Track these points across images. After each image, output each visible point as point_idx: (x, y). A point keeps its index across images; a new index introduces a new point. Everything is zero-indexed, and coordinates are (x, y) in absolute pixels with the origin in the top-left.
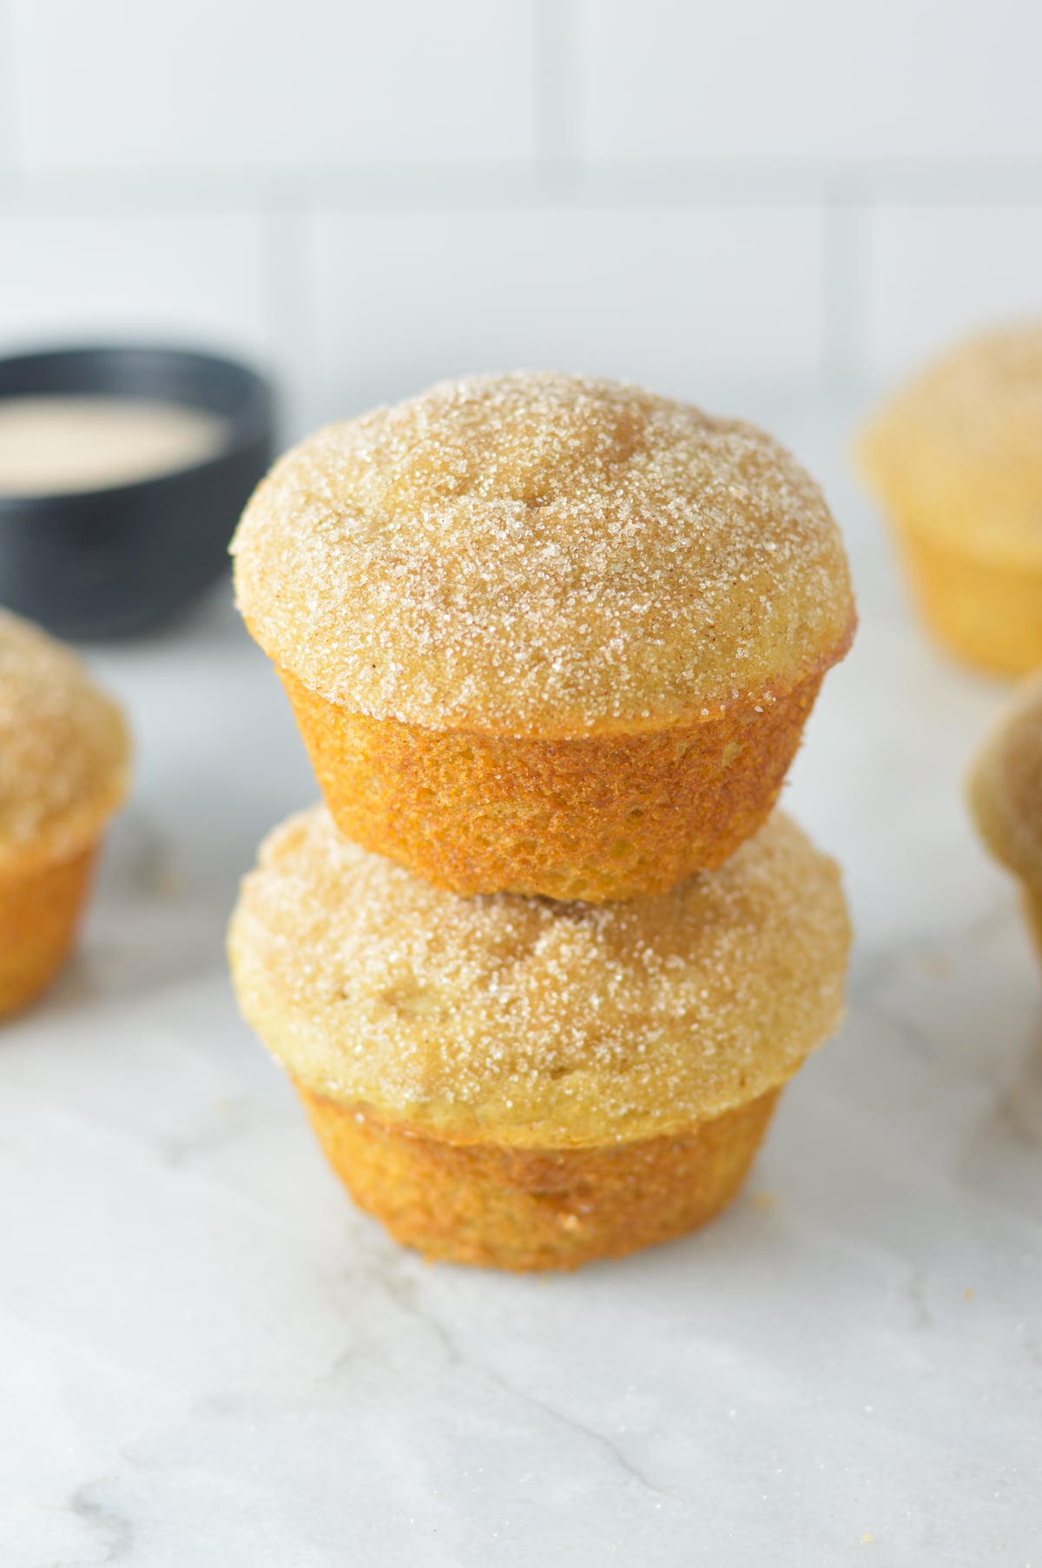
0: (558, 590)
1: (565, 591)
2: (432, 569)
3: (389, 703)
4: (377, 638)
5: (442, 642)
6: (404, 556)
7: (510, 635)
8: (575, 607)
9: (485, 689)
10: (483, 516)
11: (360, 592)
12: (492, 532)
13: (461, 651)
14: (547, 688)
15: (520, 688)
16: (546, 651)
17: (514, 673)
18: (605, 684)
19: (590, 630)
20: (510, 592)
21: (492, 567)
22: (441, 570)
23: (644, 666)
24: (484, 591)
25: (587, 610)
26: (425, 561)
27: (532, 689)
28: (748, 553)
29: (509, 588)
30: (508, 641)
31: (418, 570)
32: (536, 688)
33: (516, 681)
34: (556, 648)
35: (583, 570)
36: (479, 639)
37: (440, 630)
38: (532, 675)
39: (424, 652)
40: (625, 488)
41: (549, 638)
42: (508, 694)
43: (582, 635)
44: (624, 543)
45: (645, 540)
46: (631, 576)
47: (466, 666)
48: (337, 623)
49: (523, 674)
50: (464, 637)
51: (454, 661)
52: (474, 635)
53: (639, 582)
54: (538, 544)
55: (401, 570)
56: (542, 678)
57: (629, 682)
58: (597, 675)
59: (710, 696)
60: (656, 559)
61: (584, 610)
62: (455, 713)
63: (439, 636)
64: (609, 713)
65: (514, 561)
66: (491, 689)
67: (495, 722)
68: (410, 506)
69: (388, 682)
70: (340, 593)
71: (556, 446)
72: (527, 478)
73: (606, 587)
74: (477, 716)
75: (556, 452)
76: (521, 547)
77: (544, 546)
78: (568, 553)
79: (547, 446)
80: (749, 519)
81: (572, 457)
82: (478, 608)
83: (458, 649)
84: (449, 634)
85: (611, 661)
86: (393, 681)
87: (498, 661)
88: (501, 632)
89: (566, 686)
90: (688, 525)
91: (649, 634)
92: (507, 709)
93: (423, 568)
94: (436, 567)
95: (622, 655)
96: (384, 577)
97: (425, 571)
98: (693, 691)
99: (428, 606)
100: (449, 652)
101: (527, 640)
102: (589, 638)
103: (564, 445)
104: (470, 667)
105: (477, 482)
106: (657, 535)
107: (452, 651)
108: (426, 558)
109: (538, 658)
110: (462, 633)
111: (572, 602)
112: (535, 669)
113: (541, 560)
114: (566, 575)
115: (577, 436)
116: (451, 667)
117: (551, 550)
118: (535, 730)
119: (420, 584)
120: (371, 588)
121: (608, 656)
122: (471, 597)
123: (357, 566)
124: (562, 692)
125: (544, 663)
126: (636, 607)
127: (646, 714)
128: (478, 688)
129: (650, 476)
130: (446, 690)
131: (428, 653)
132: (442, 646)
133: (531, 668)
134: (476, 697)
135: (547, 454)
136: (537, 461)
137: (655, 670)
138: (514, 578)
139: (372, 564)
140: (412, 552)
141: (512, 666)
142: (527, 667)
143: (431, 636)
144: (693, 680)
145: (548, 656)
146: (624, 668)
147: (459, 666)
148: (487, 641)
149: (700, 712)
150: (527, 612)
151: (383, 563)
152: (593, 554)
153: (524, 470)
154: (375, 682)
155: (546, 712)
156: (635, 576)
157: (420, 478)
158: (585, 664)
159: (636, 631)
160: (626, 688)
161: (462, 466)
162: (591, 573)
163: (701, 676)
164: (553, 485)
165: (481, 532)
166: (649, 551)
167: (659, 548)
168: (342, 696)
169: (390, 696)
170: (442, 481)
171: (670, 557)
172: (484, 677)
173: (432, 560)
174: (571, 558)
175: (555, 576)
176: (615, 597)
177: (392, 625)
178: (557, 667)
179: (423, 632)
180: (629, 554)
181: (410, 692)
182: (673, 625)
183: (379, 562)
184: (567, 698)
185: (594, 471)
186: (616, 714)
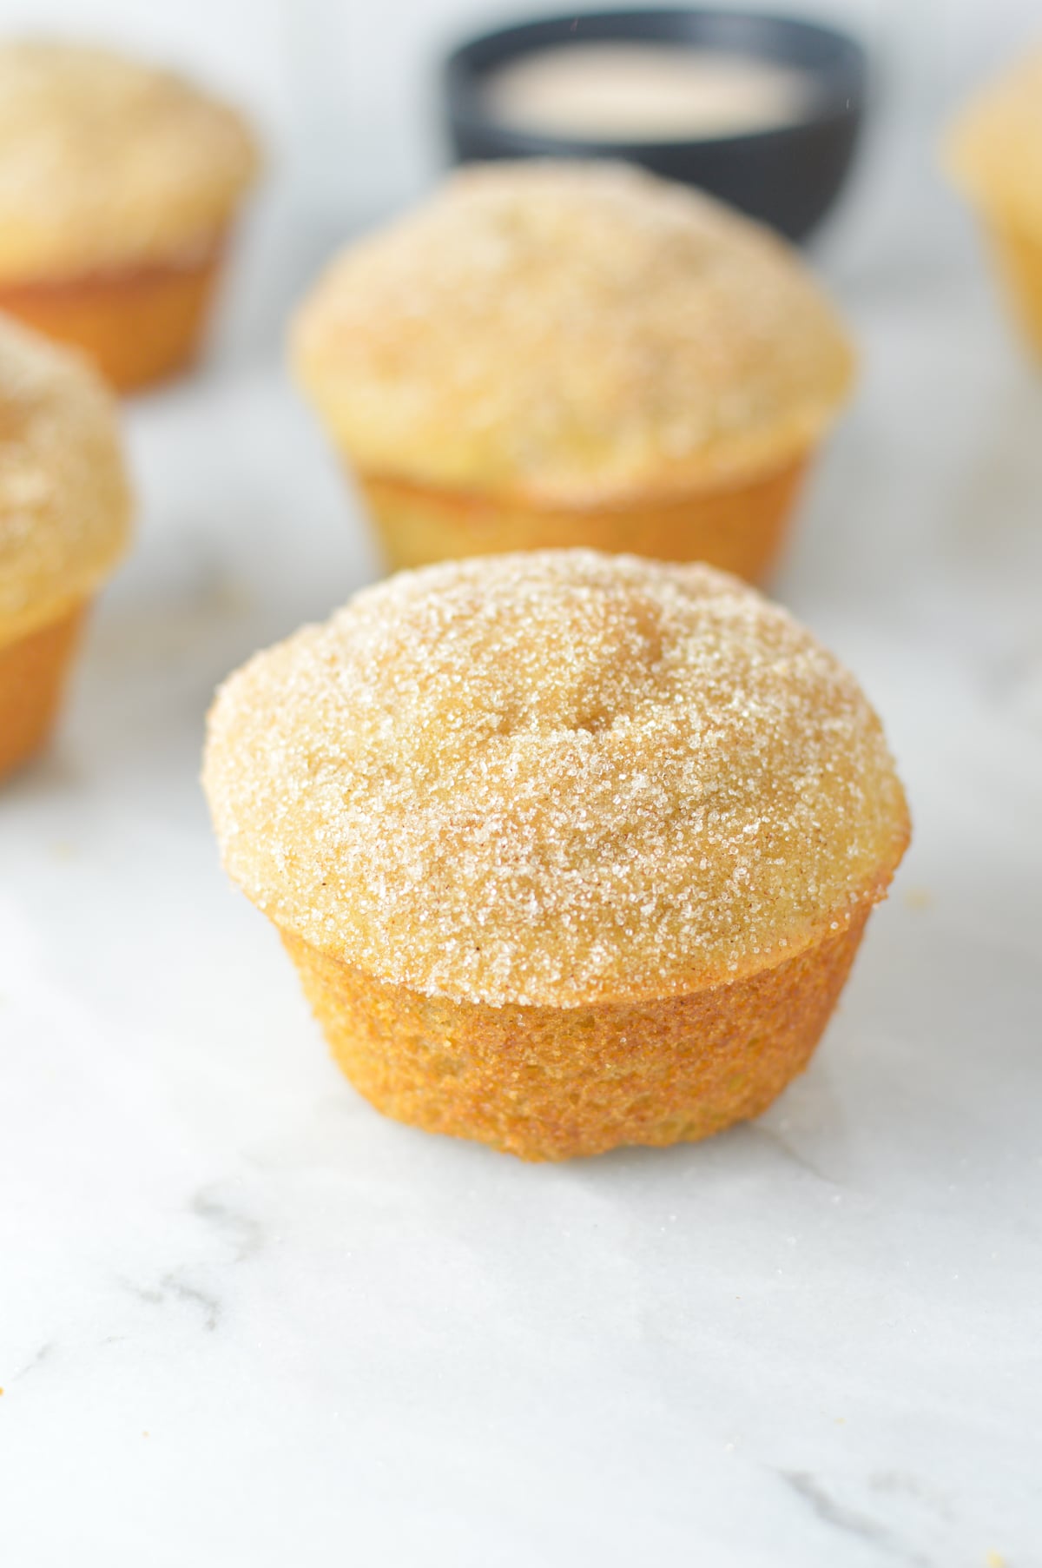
0: (661, 825)
1: (668, 826)
2: (516, 827)
3: (507, 987)
4: (474, 917)
5: (555, 910)
6: (476, 817)
7: (628, 888)
8: (685, 841)
9: (616, 954)
10: (552, 756)
11: (437, 867)
12: (570, 773)
13: (579, 916)
14: (683, 939)
15: (654, 944)
16: (671, 897)
17: (642, 928)
18: (738, 920)
19: (710, 865)
20: (612, 838)
21: (584, 814)
22: (527, 827)
23: (771, 892)
24: (583, 842)
25: (699, 843)
26: (505, 819)
27: (667, 943)
28: (818, 737)
29: (609, 834)
30: (628, 894)
31: (501, 831)
32: (671, 941)
33: (647, 937)
34: (681, 892)
35: (678, 796)
36: (596, 898)
37: (548, 896)
38: (663, 929)
39: (535, 924)
40: (679, 691)
41: (670, 883)
42: (643, 953)
43: (703, 872)
44: (709, 756)
45: (727, 748)
46: (727, 793)
47: (588, 930)
48: (418, 906)
49: (654, 928)
50: (577, 898)
51: (573, 928)
52: (589, 896)
53: (736, 797)
54: (623, 777)
55: (480, 836)
56: (674, 930)
57: (760, 913)
58: (728, 912)
59: (835, 906)
60: (743, 768)
61: (696, 843)
62: (590, 987)
63: (549, 903)
64: (749, 952)
65: (604, 800)
66: (623, 952)
67: (635, 987)
68: (455, 756)
69: (502, 965)
70: (417, 872)
71: (592, 657)
72: (575, 700)
73: (707, 813)
74: (615, 984)
75: (595, 665)
76: (608, 785)
77: (630, 778)
78: (659, 781)
79: (582, 659)
80: (803, 696)
81: (612, 667)
82: (581, 862)
83: (575, 913)
84: (560, 900)
85: (738, 894)
86: (508, 962)
87: (622, 918)
88: (618, 886)
89: (700, 932)
90: (760, 721)
91: (766, 855)
92: (645, 971)
93: (504, 829)
94: (520, 824)
95: (749, 885)
96: (464, 846)
97: (509, 831)
98: (818, 905)
99: (525, 870)
100: (566, 920)
101: (648, 888)
102: (712, 873)
103: (600, 655)
104: (592, 931)
105: (521, 715)
106: (737, 742)
107: (569, 918)
108: (505, 816)
109: (664, 907)
110: (574, 896)
111: (680, 836)
112: (665, 920)
113: (633, 793)
114: (664, 808)
115: (606, 640)
116: (572, 936)
117: (640, 781)
118: (679, 987)
119: (510, 847)
120: (451, 861)
121: (735, 888)
122: (572, 851)
123: (426, 838)
124: (699, 939)
125: (671, 910)
126: (747, 829)
127: (784, 943)
128: (610, 954)
129: (698, 671)
130: (573, 963)
131: (539, 924)
132: (555, 914)
133: (659, 921)
134: (611, 965)
135: (587, 669)
136: (580, 679)
137: (782, 892)
138: (612, 822)
139: (443, 833)
140: (484, 811)
141: (639, 921)
142: (654, 919)
143: (540, 903)
144: (817, 894)
145: (674, 902)
146: (752, 898)
147: (580, 934)
148: (605, 899)
149: (829, 926)
150: (636, 857)
151: (456, 830)
152: (685, 777)
153: (570, 692)
154: (482, 966)
155: (688, 966)
156: (731, 792)
157: (454, 721)
158: (714, 903)
159: (753, 854)
160: (760, 919)
161: (496, 699)
162: (689, 799)
163: (822, 886)
164: (604, 704)
165: (557, 775)
166: (735, 760)
167: (744, 755)
168: (444, 988)
169: (505, 979)
170: (483, 721)
171: (755, 762)
172: (612, 940)
173: (514, 817)
174: (663, 786)
175: (654, 811)
176: (720, 820)
177: (491, 900)
178: (688, 912)
179: (529, 901)
180: (717, 768)
181: (531, 971)
182: (787, 839)
183: (451, 828)
184: (705, 945)
185: (639, 677)
186: (756, 951)
